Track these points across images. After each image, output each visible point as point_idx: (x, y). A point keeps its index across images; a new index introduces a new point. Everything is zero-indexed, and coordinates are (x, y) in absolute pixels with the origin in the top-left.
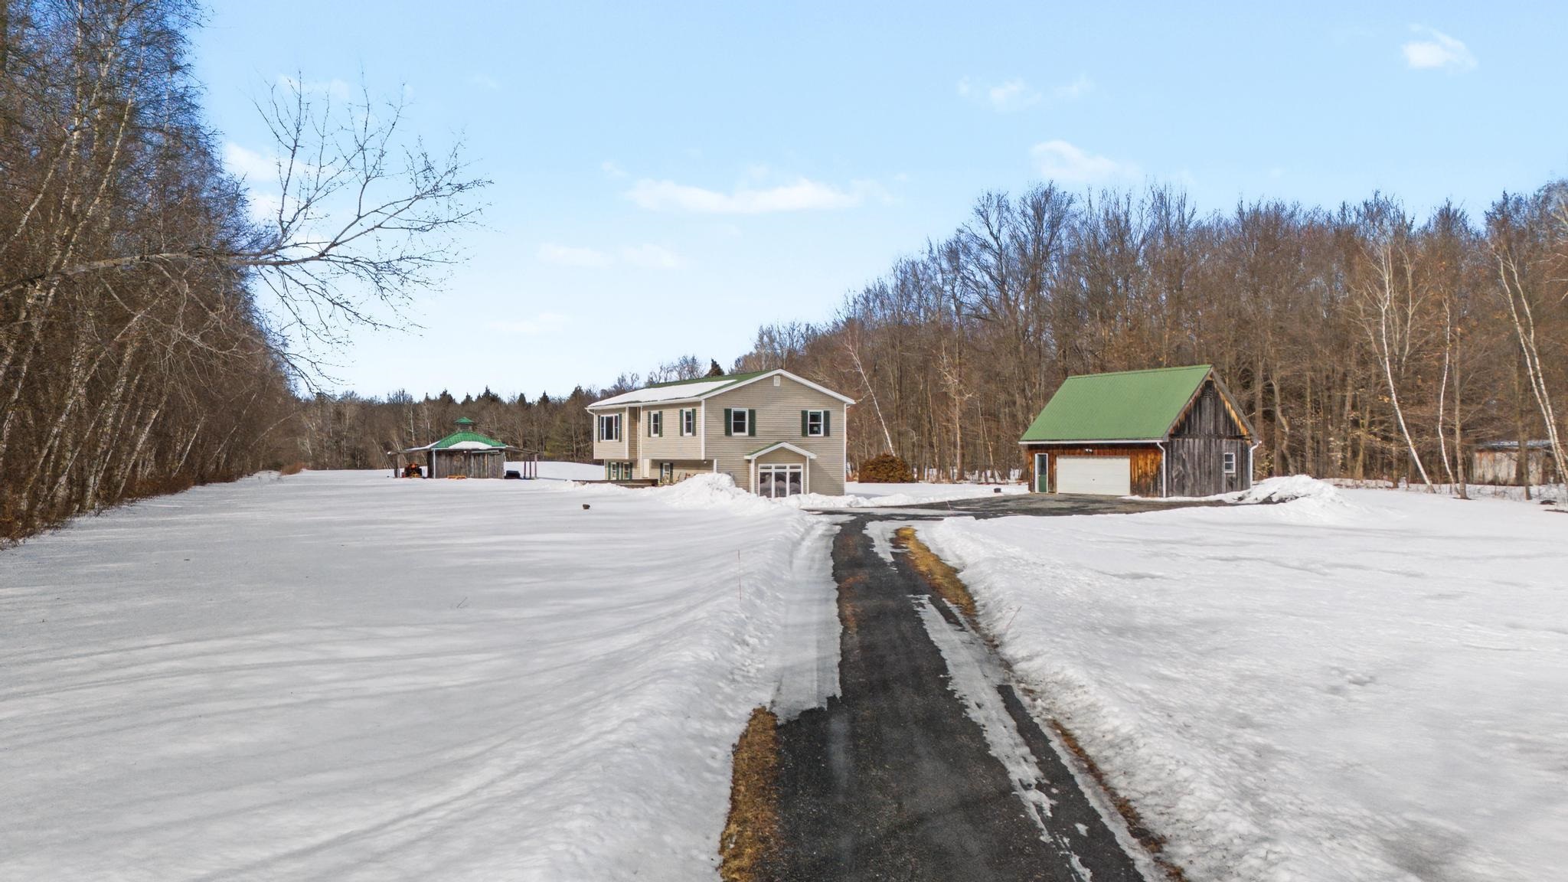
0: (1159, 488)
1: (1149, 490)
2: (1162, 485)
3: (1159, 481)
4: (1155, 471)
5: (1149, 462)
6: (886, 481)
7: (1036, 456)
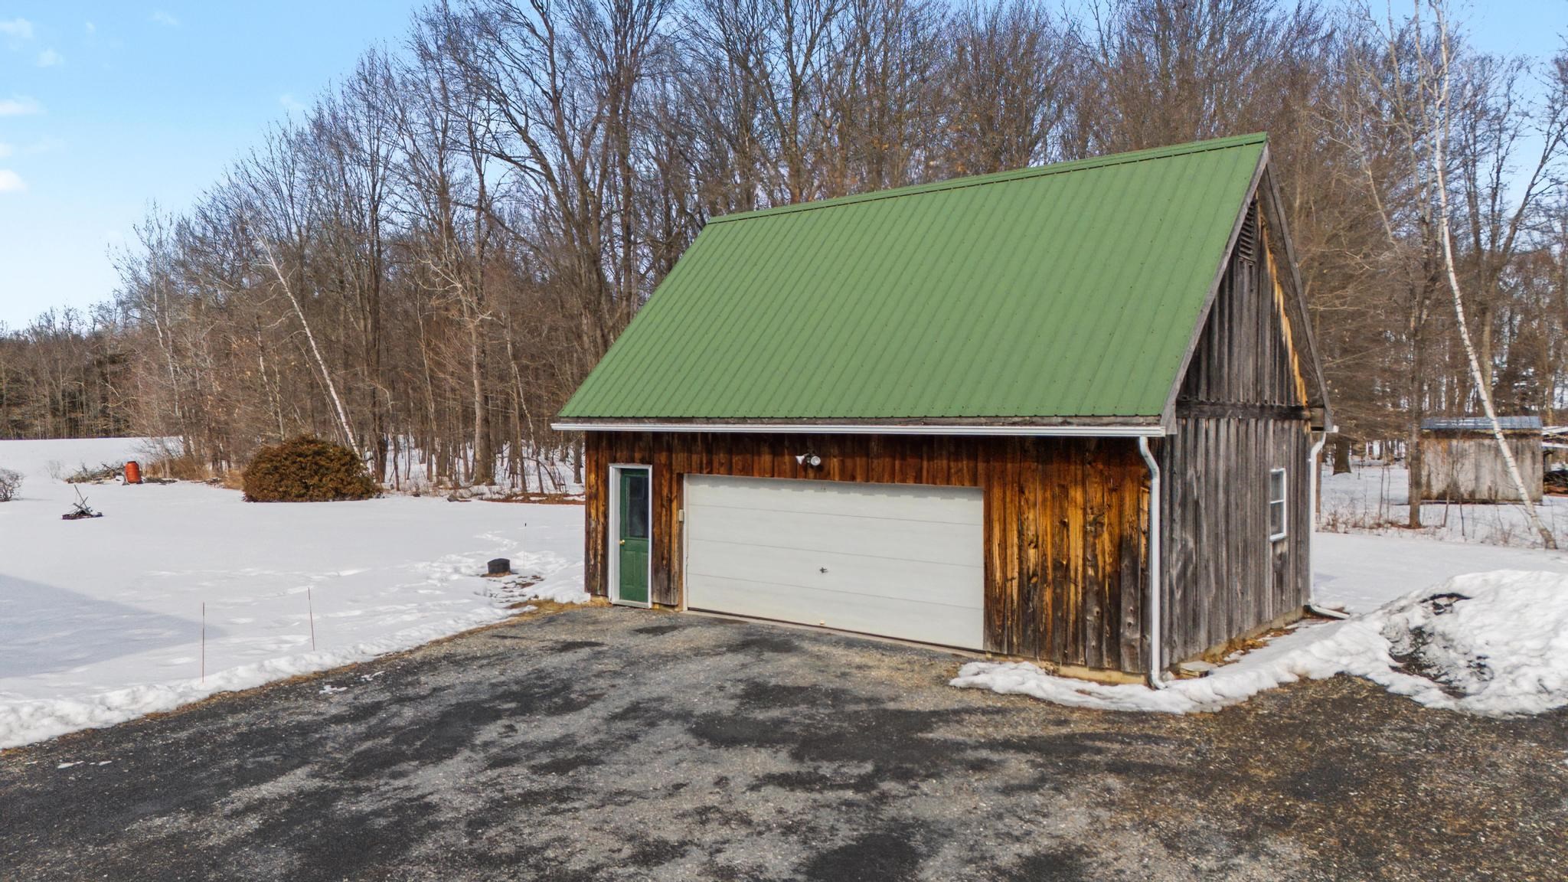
0: (1131, 635)
1: (1079, 636)
2: (1144, 626)
3: (1127, 605)
4: (1105, 561)
5: (1076, 520)
6: (300, 497)
7: (613, 471)
